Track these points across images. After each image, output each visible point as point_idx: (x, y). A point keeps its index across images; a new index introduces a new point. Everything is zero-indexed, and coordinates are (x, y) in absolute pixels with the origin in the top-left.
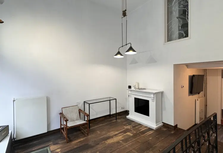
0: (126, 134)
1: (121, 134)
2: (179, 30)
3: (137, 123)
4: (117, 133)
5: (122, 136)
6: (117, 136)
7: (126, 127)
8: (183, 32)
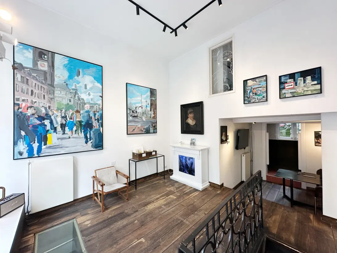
0: (169, 197)
1: (163, 198)
2: (224, 83)
3: (181, 184)
4: (158, 196)
5: (164, 199)
6: (158, 200)
7: (168, 189)
8: (228, 85)
